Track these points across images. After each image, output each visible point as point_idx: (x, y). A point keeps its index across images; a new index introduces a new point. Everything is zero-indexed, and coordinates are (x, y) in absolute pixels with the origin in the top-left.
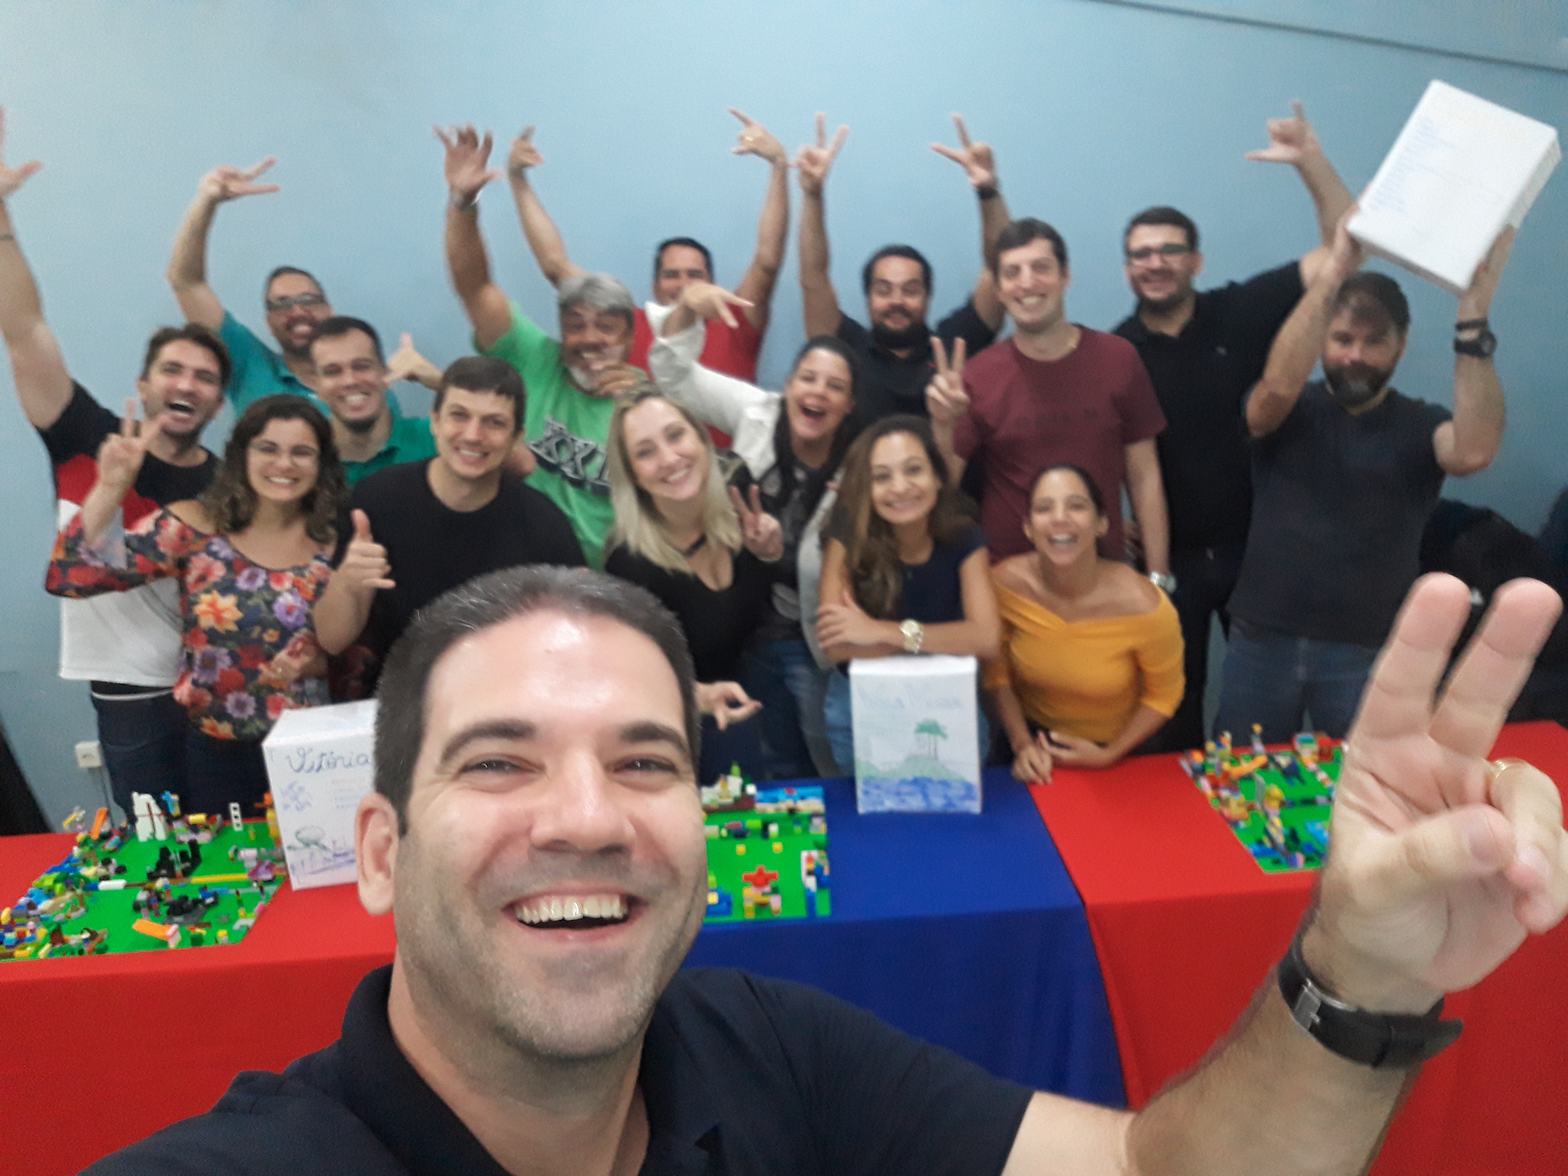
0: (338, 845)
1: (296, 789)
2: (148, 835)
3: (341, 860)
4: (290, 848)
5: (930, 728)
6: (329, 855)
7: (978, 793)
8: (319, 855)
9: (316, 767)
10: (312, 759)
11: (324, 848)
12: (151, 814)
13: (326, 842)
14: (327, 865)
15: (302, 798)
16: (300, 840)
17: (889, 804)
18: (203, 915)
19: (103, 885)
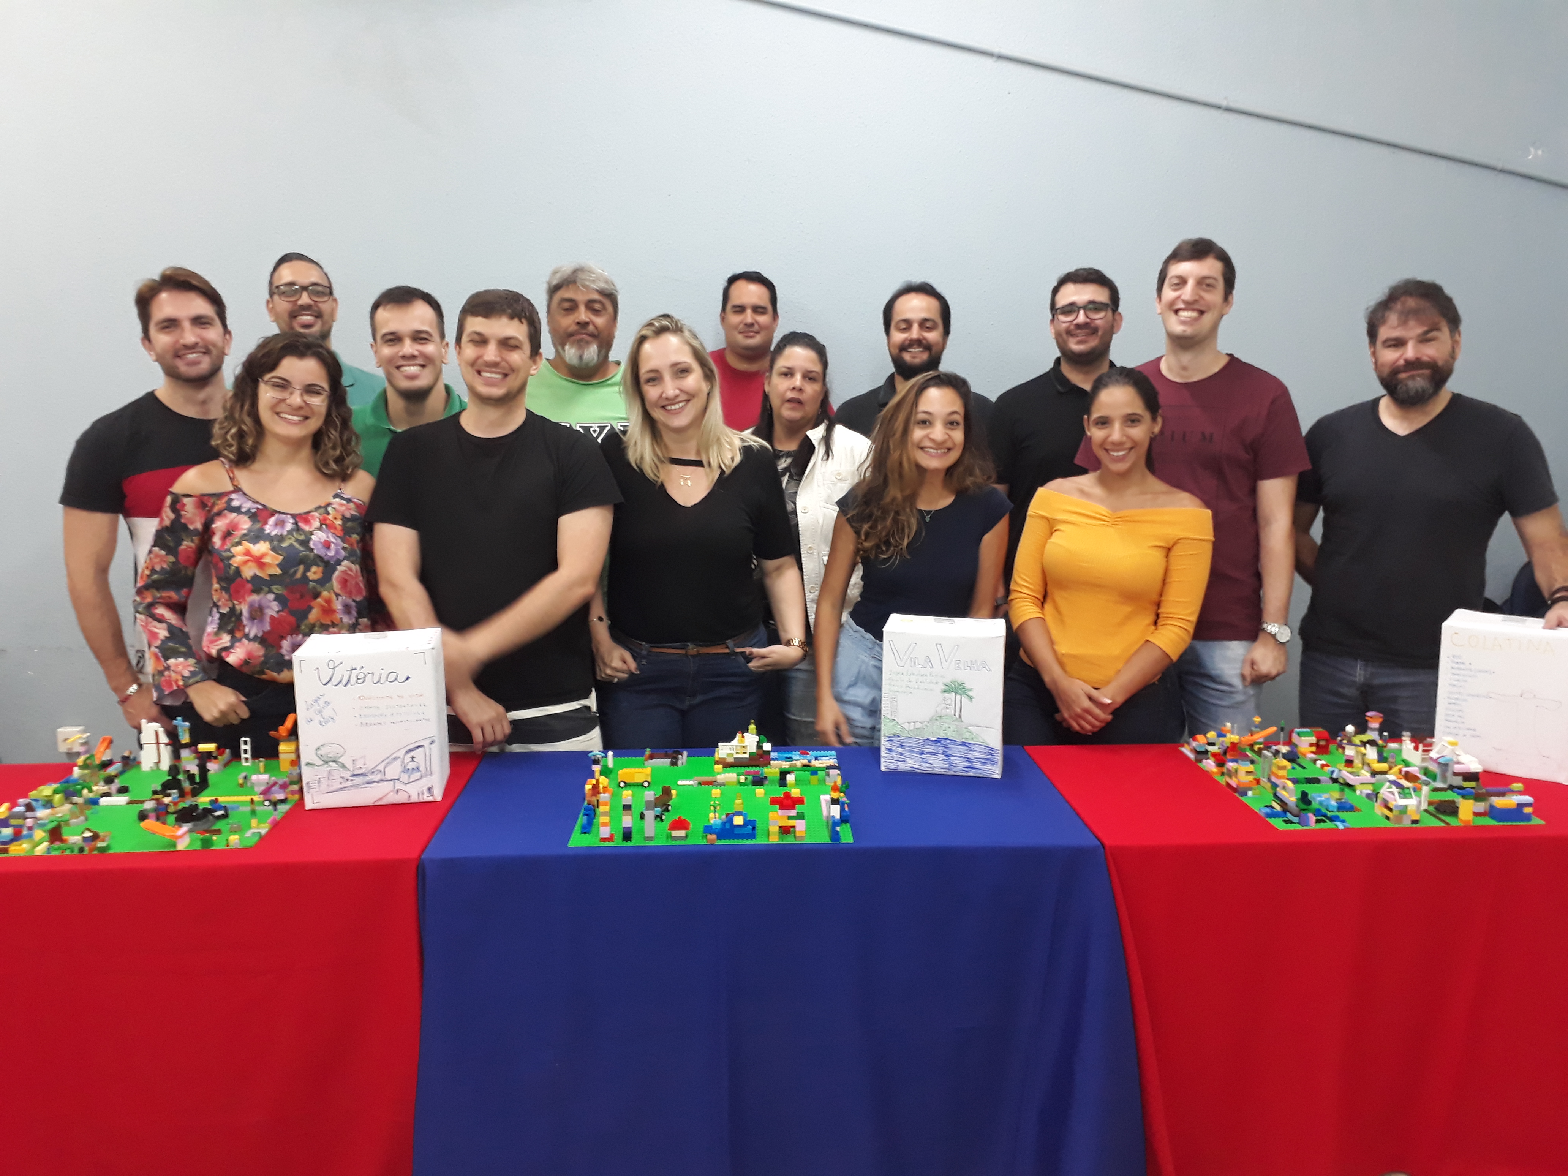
0: (359, 764)
1: (321, 702)
2: (152, 765)
3: (358, 780)
4: (308, 764)
5: (957, 689)
6: (347, 775)
7: (999, 758)
8: (339, 774)
9: (344, 682)
10: (341, 672)
11: (343, 766)
12: (158, 743)
13: (346, 760)
14: (344, 785)
15: (327, 712)
16: (320, 757)
17: (911, 763)
18: (213, 824)
19: (104, 801)
